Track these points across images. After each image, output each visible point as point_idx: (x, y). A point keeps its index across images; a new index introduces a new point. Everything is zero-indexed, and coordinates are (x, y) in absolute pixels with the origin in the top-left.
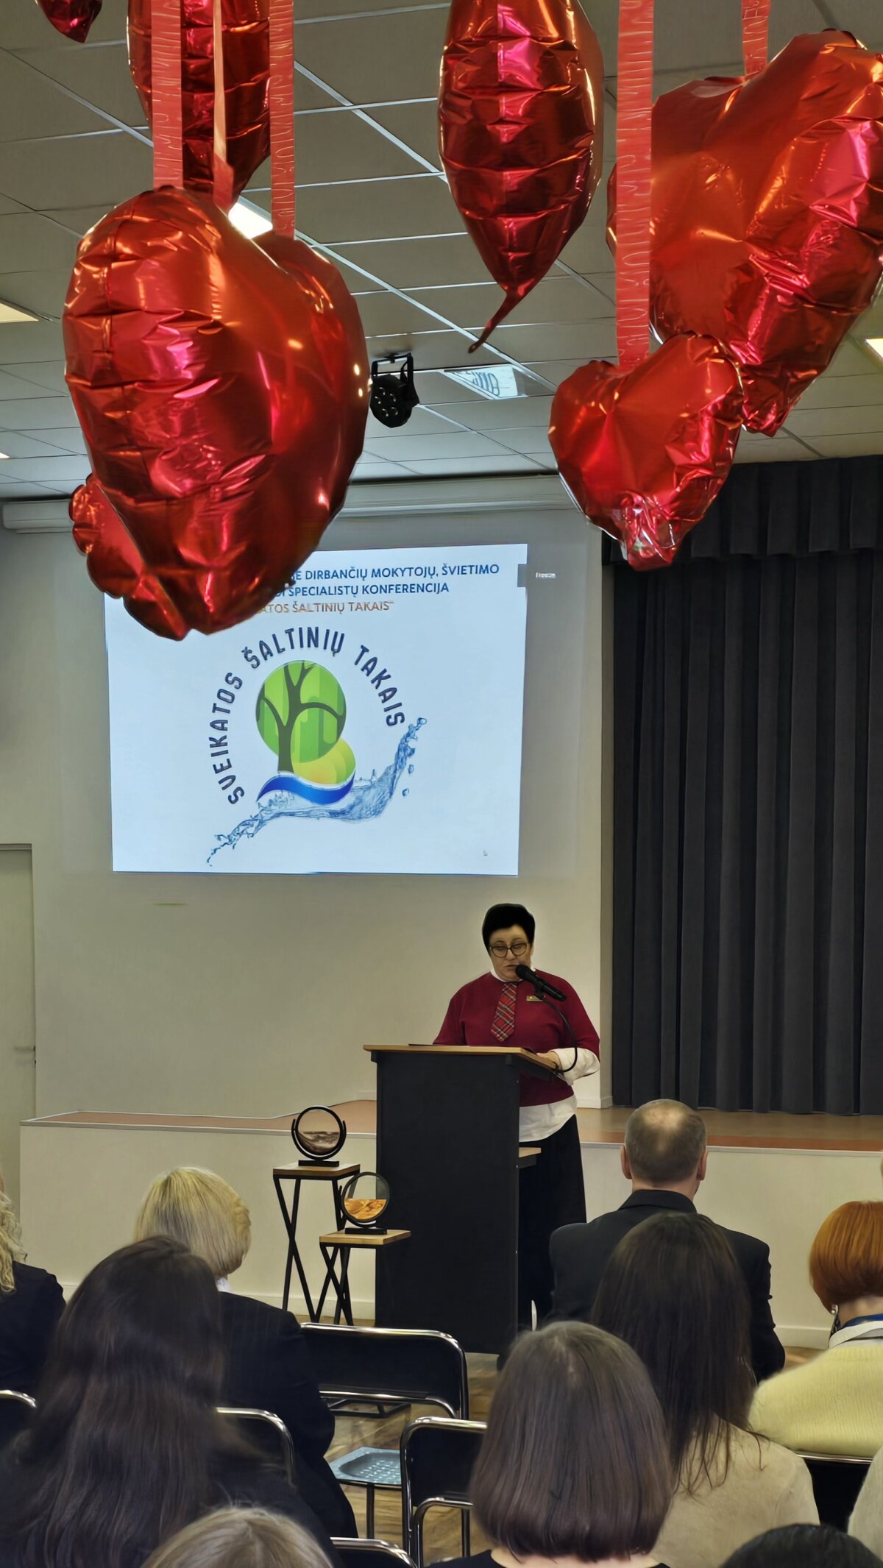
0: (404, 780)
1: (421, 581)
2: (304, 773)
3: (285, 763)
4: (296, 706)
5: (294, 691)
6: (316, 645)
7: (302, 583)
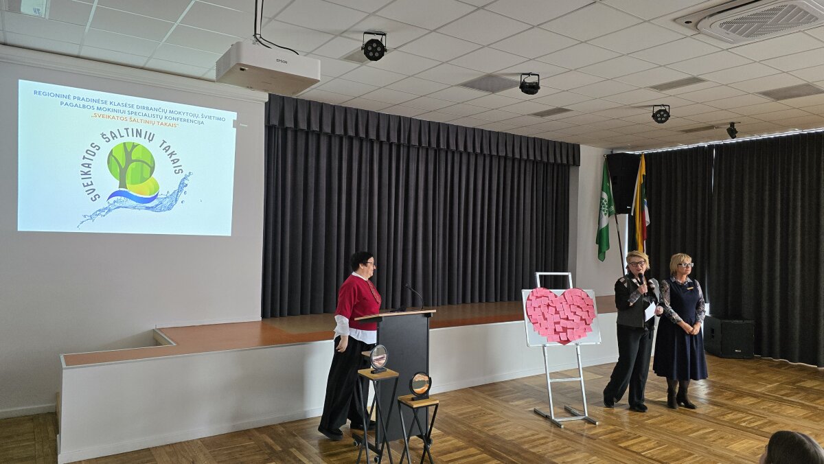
0: (182, 197)
1: (192, 118)
2: (131, 189)
3: (122, 184)
4: (129, 161)
5: (128, 154)
6: (141, 137)
7: (135, 110)
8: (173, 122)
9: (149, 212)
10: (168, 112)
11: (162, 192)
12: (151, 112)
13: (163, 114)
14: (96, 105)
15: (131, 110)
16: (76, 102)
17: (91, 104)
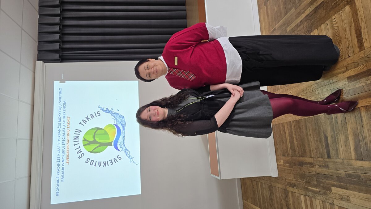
1: (62, 108)
2: (112, 139)
3: (110, 144)
4: (95, 142)
5: (90, 143)
6: (78, 137)
7: (61, 142)
8: (66, 119)
9: (126, 128)
10: (59, 122)
11: (113, 122)
12: (62, 133)
13: (62, 126)
14: (61, 163)
15: (61, 143)
16: (60, 174)
17: (61, 166)
